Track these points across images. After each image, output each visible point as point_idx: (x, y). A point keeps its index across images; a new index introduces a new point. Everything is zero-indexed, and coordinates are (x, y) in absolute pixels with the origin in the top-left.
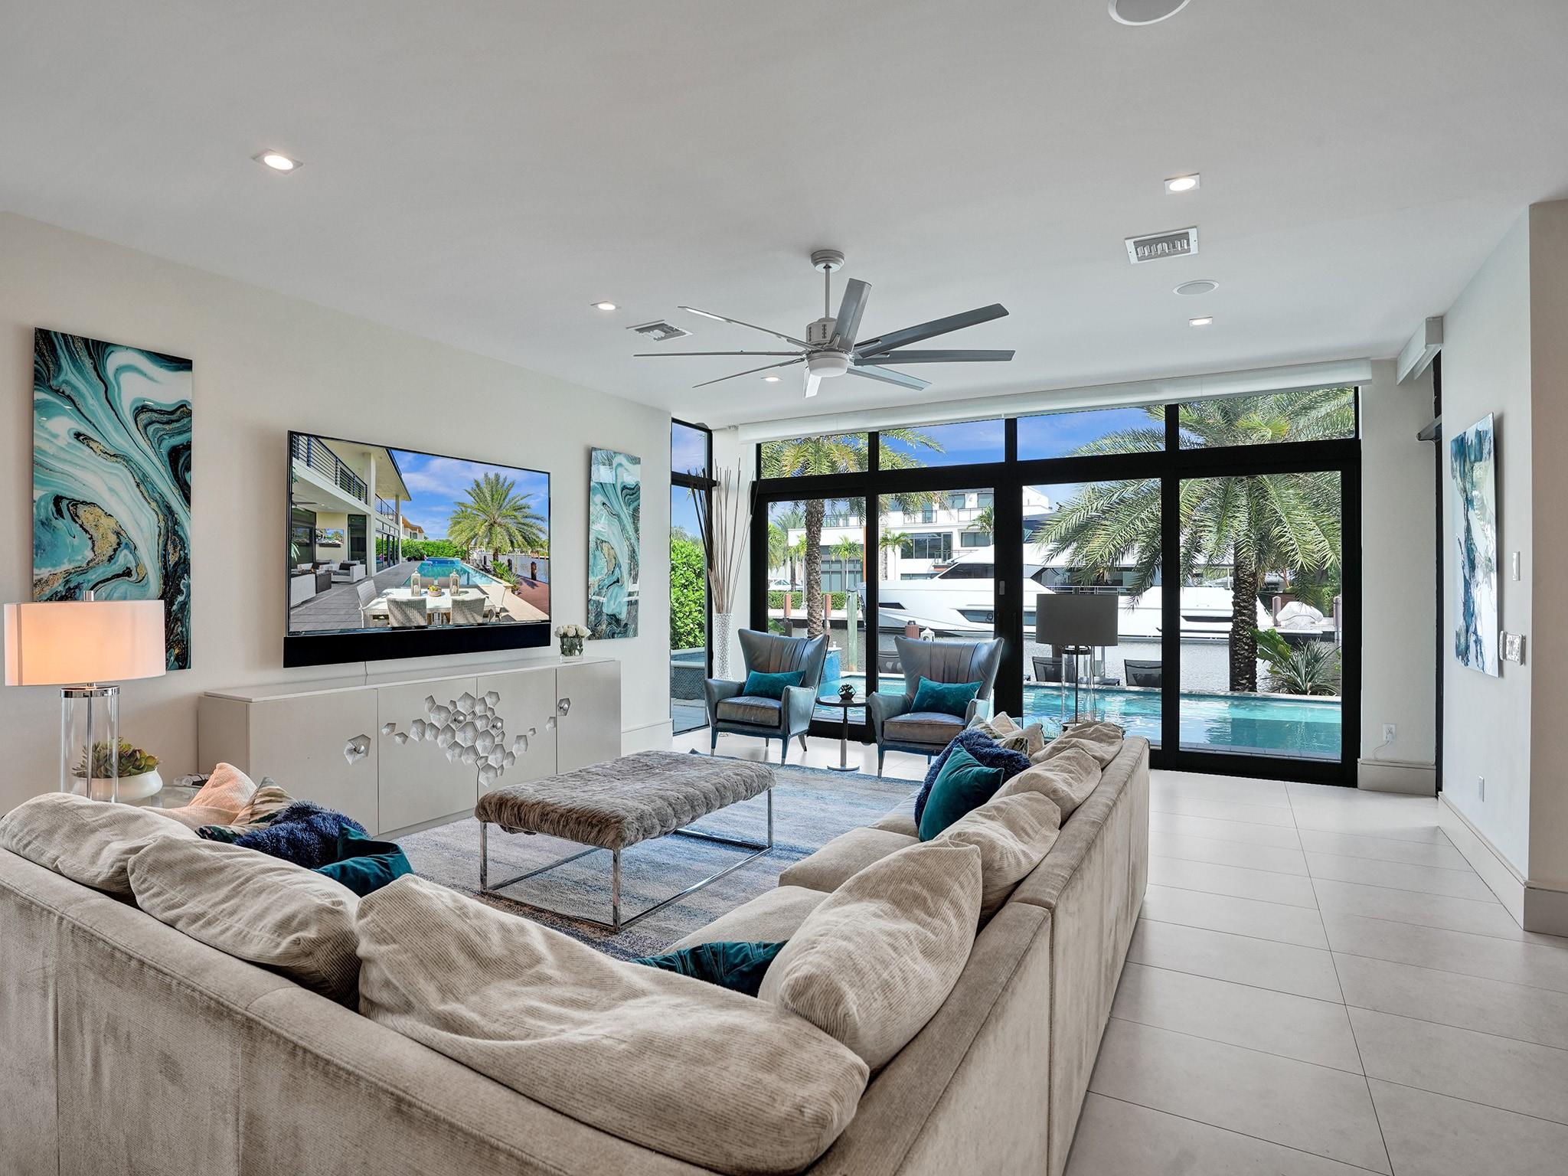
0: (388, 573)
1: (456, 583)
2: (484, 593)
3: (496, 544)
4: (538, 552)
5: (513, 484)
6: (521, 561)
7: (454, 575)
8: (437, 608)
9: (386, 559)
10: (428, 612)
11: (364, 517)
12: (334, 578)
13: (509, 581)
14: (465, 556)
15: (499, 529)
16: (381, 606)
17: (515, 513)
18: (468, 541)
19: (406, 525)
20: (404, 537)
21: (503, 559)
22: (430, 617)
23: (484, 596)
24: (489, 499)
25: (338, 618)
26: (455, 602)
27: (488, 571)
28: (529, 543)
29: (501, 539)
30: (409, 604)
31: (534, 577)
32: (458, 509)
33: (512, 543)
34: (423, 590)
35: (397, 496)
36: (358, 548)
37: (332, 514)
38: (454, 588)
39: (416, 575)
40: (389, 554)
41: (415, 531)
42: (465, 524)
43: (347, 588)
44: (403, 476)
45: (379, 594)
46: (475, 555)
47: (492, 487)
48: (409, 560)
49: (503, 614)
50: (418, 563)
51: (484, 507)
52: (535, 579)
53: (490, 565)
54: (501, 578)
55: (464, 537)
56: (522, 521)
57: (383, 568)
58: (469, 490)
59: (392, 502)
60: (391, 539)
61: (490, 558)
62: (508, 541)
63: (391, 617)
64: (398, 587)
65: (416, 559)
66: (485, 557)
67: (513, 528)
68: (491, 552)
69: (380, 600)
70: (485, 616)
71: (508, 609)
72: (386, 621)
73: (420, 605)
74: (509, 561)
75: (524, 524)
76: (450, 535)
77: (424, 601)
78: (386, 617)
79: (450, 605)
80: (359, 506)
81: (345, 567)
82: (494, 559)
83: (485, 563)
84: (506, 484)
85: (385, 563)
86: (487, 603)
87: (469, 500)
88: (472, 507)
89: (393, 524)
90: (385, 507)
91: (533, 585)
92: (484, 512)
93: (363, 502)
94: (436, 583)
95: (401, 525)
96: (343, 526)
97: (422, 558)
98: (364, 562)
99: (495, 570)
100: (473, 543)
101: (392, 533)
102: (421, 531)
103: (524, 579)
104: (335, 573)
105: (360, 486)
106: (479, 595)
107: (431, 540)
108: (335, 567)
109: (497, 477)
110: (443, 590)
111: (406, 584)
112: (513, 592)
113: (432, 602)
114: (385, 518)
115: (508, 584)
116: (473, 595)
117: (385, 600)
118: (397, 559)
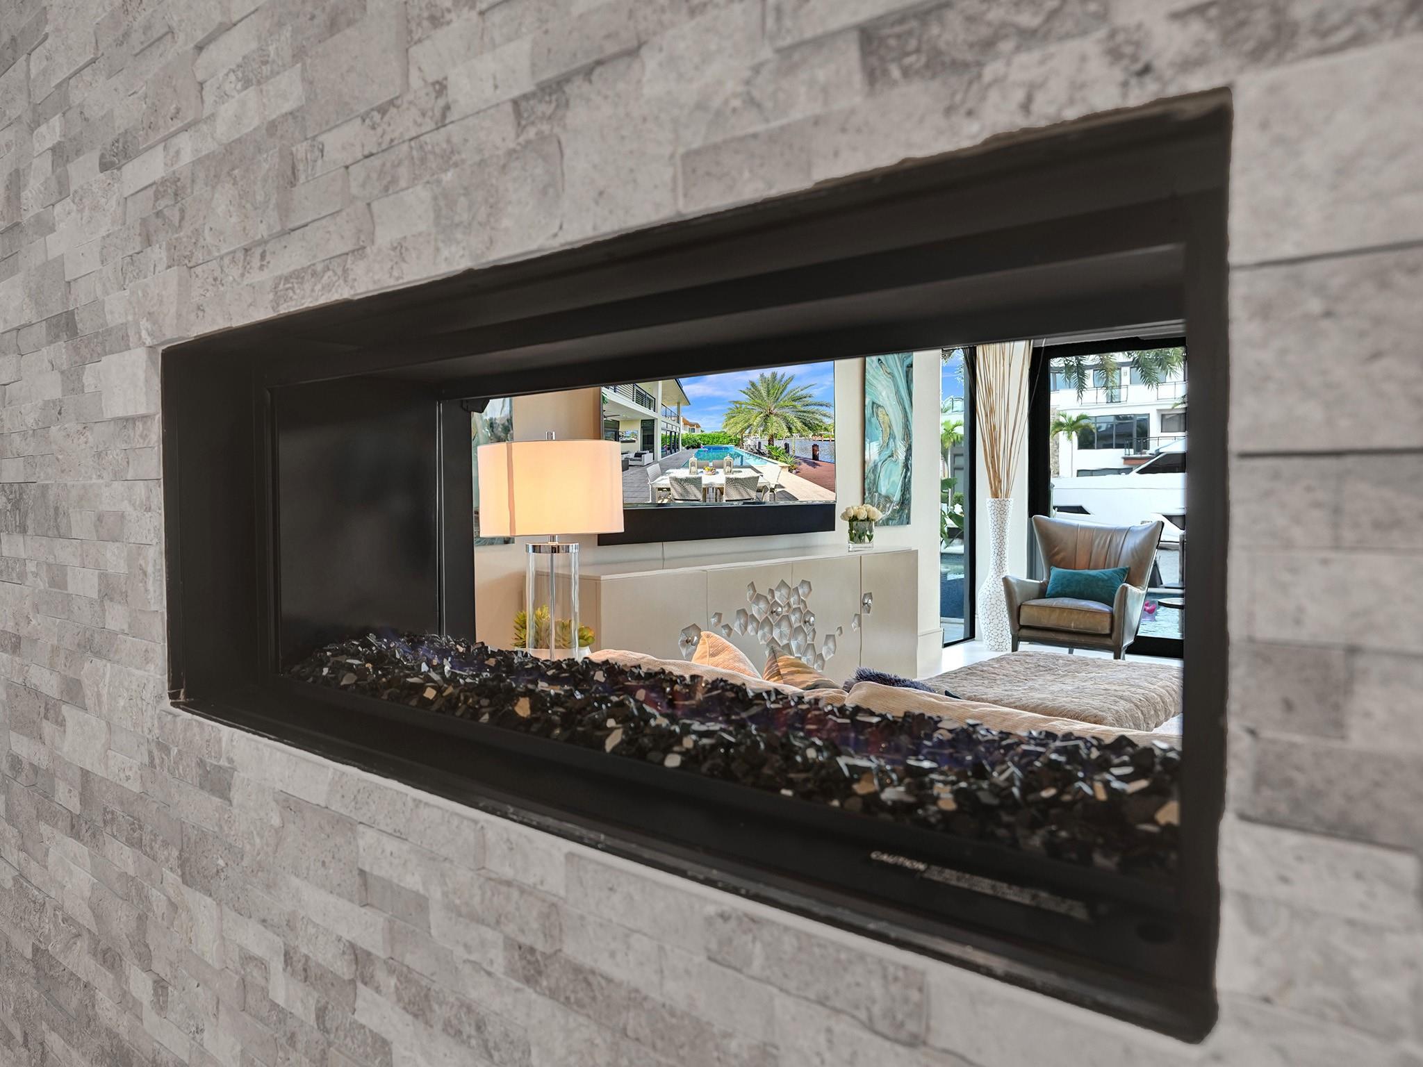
0: (670, 459)
1: (729, 464)
2: (758, 472)
3: (772, 431)
4: (821, 435)
5: (792, 378)
6: (800, 445)
7: (728, 458)
8: (711, 484)
9: (669, 449)
10: (703, 486)
11: (653, 421)
12: (631, 463)
13: (786, 462)
14: (739, 443)
15: (774, 418)
16: (664, 481)
17: (794, 403)
18: (742, 431)
19: (686, 423)
20: (684, 432)
21: (779, 444)
22: (705, 491)
23: (759, 475)
24: (764, 394)
25: (632, 489)
26: (730, 481)
27: (763, 454)
28: (809, 428)
29: (776, 426)
30: (687, 480)
31: (815, 457)
32: (733, 406)
33: (790, 429)
34: (699, 470)
35: (679, 403)
36: (648, 442)
37: (630, 421)
38: (728, 469)
39: (693, 459)
40: (672, 445)
41: (693, 427)
42: (741, 417)
43: (639, 469)
44: (684, 388)
45: (663, 473)
46: (749, 442)
47: (768, 385)
48: (688, 448)
49: (778, 490)
50: (696, 450)
51: (760, 402)
52: (818, 460)
53: (764, 449)
54: (777, 459)
55: (739, 427)
56: (802, 409)
57: (667, 455)
58: (744, 389)
59: (674, 408)
60: (673, 434)
61: (765, 443)
62: (785, 428)
63: (672, 491)
64: (678, 468)
65: (693, 447)
66: (760, 443)
67: (791, 416)
68: (767, 438)
69: (664, 477)
70: (759, 491)
71: (783, 485)
72: (668, 493)
73: (696, 482)
74: (787, 446)
75: (804, 412)
76: (725, 427)
77: (700, 478)
78: (669, 489)
79: (723, 481)
80: (648, 413)
81: (638, 455)
82: (769, 444)
83: (759, 448)
84: (784, 379)
85: (668, 451)
86: (761, 480)
87: (744, 398)
88: (747, 403)
89: (675, 423)
90: (669, 412)
91: (814, 465)
92: (759, 405)
93: (652, 410)
94: (711, 464)
95: (682, 423)
96: (637, 429)
97: (699, 446)
98: (652, 451)
99: (770, 453)
100: (748, 431)
101: (674, 430)
102: (698, 426)
103: (805, 460)
104: (631, 460)
105: (650, 400)
106: (752, 474)
107: (707, 432)
108: (632, 456)
109: (774, 375)
110: (717, 470)
111: (685, 466)
112: (790, 471)
113: (707, 479)
114: (668, 420)
115: (784, 464)
116: (746, 473)
117: (668, 477)
118: (678, 448)
